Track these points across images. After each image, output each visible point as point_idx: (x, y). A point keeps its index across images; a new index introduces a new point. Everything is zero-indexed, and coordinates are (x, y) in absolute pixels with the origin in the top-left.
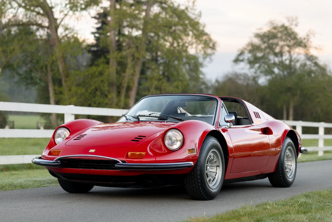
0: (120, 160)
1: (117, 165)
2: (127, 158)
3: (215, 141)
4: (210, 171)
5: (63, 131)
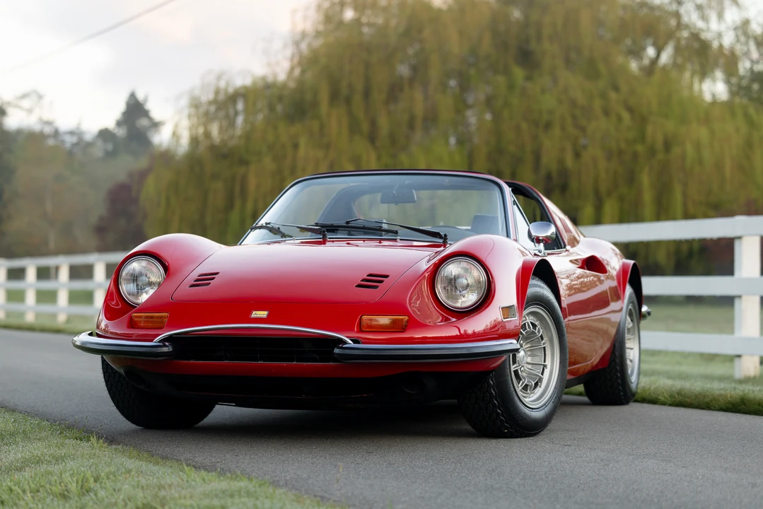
0: (348, 337)
1: (342, 348)
2: (361, 331)
3: (538, 287)
4: (528, 363)
5: (144, 263)
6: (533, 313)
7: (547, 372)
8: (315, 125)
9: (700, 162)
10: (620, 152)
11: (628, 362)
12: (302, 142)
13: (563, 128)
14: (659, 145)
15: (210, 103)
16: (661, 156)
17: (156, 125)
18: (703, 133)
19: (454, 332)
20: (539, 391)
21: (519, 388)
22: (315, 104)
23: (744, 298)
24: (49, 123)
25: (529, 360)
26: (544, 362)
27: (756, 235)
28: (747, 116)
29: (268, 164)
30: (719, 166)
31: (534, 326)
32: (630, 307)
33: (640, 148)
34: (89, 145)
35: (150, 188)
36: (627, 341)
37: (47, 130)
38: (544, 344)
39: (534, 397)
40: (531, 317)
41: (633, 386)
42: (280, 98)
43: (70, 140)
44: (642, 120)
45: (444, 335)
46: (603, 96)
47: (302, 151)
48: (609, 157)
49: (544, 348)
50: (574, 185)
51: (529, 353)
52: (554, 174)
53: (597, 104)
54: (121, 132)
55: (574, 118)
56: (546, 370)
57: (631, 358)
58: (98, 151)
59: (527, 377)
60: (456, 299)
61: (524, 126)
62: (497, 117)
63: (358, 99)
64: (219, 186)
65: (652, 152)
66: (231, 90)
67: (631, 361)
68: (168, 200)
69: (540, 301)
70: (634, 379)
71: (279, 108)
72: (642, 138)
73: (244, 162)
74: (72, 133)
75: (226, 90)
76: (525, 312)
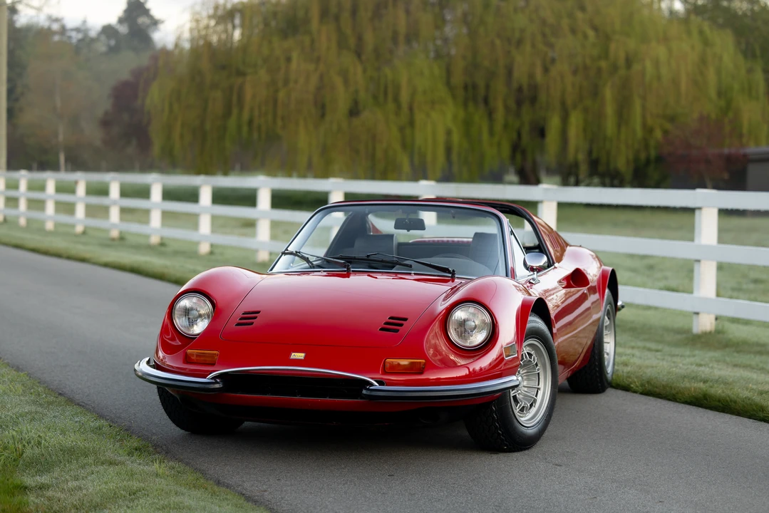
1: (369, 389)
2: (385, 373)
3: (535, 322)
4: (524, 386)
5: (195, 300)
6: (530, 345)
7: (540, 393)
8: (307, 40)
9: (659, 78)
10: (586, 68)
11: (605, 356)
12: (295, 55)
13: (533, 46)
14: (621, 62)
15: (210, 17)
16: (622, 72)
17: (155, 23)
18: (661, 52)
19: (464, 372)
20: (534, 410)
21: (517, 410)
22: (307, 21)
23: (702, 262)
24: (57, 20)
25: (525, 383)
26: (538, 385)
27: (714, 207)
28: (701, 32)
29: (263, 75)
30: (675, 82)
31: (530, 355)
32: (608, 307)
33: (603, 64)
34: (93, 40)
35: (155, 97)
36: (605, 337)
37: (55, 27)
38: (538, 370)
39: (529, 416)
40: (528, 348)
41: (609, 376)
42: (275, 14)
43: (76, 36)
44: (605, 38)
45: (455, 376)
46: (571, 15)
47: (294, 65)
48: (575, 72)
49: (538, 373)
50: (543, 97)
51: (525, 378)
52: (525, 87)
53: (565, 23)
54: (123, 29)
55: (544, 35)
56: (539, 392)
57: (608, 351)
58: (102, 47)
59: (523, 398)
60: (465, 339)
61: (498, 42)
62: (473, 34)
63: (346, 16)
64: (218, 94)
65: (615, 68)
66: (229, 6)
67: (608, 354)
68: (171, 105)
69: (536, 334)
70: (609, 370)
71: (273, 23)
72: (605, 54)
73: (241, 73)
74: (78, 30)
75: (225, 5)
76: (525, 344)
